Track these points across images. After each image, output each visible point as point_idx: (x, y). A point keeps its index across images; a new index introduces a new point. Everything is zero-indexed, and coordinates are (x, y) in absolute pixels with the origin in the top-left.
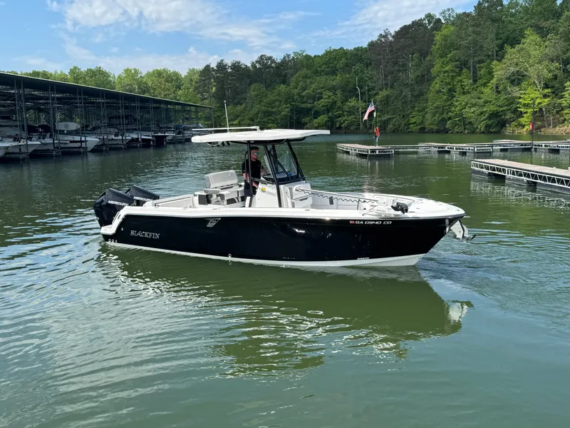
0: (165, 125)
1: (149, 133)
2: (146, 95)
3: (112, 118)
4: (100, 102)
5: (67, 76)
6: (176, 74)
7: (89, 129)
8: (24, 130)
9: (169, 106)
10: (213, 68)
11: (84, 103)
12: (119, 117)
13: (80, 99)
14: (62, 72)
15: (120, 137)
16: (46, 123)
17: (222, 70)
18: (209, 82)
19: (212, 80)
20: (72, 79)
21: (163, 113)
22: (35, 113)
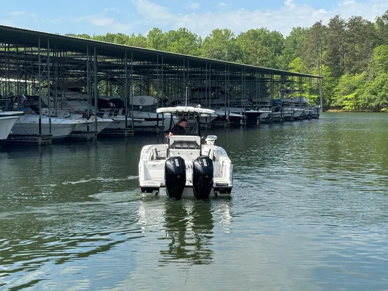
0: (260, 100)
1: (239, 110)
2: (238, 62)
3: (196, 90)
4: (182, 72)
5: (145, 39)
6: (277, 35)
7: (167, 104)
8: (93, 105)
9: (265, 76)
10: (324, 27)
11: (165, 73)
12: (204, 90)
13: (160, 67)
14: (140, 35)
16: (119, 97)
17: (336, 29)
18: (318, 45)
19: (323, 42)
20: (151, 44)
21: (258, 85)
22: (107, 84)
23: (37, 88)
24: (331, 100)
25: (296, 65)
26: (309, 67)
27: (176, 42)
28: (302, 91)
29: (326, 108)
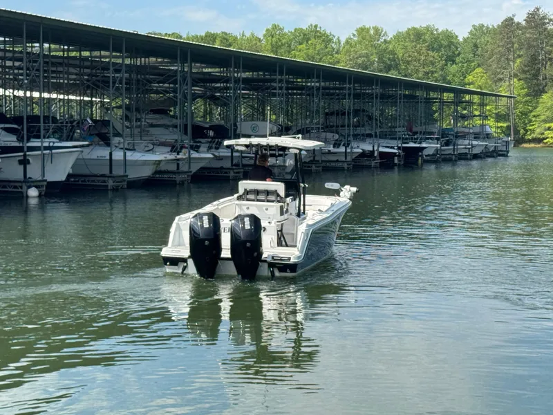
0: (422, 128)
1: (394, 143)
2: (393, 74)
3: (332, 114)
4: (313, 87)
5: (260, 40)
6: (449, 37)
7: (289, 132)
8: (186, 133)
9: (431, 94)
10: (518, 23)
11: (287, 89)
12: (344, 114)
13: (281, 81)
14: (252, 34)
15: (342, 149)
16: (222, 122)
17: (536, 27)
18: (509, 50)
19: (516, 46)
20: (269, 47)
21: (421, 107)
22: (205, 104)
23: (108, 109)
24: (527, 131)
25: (477, 79)
26: (496, 82)
27: (304, 46)
28: (484, 117)
29: (519, 141)
